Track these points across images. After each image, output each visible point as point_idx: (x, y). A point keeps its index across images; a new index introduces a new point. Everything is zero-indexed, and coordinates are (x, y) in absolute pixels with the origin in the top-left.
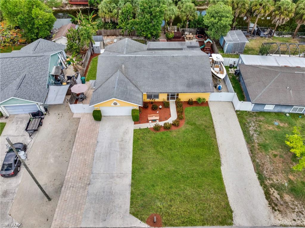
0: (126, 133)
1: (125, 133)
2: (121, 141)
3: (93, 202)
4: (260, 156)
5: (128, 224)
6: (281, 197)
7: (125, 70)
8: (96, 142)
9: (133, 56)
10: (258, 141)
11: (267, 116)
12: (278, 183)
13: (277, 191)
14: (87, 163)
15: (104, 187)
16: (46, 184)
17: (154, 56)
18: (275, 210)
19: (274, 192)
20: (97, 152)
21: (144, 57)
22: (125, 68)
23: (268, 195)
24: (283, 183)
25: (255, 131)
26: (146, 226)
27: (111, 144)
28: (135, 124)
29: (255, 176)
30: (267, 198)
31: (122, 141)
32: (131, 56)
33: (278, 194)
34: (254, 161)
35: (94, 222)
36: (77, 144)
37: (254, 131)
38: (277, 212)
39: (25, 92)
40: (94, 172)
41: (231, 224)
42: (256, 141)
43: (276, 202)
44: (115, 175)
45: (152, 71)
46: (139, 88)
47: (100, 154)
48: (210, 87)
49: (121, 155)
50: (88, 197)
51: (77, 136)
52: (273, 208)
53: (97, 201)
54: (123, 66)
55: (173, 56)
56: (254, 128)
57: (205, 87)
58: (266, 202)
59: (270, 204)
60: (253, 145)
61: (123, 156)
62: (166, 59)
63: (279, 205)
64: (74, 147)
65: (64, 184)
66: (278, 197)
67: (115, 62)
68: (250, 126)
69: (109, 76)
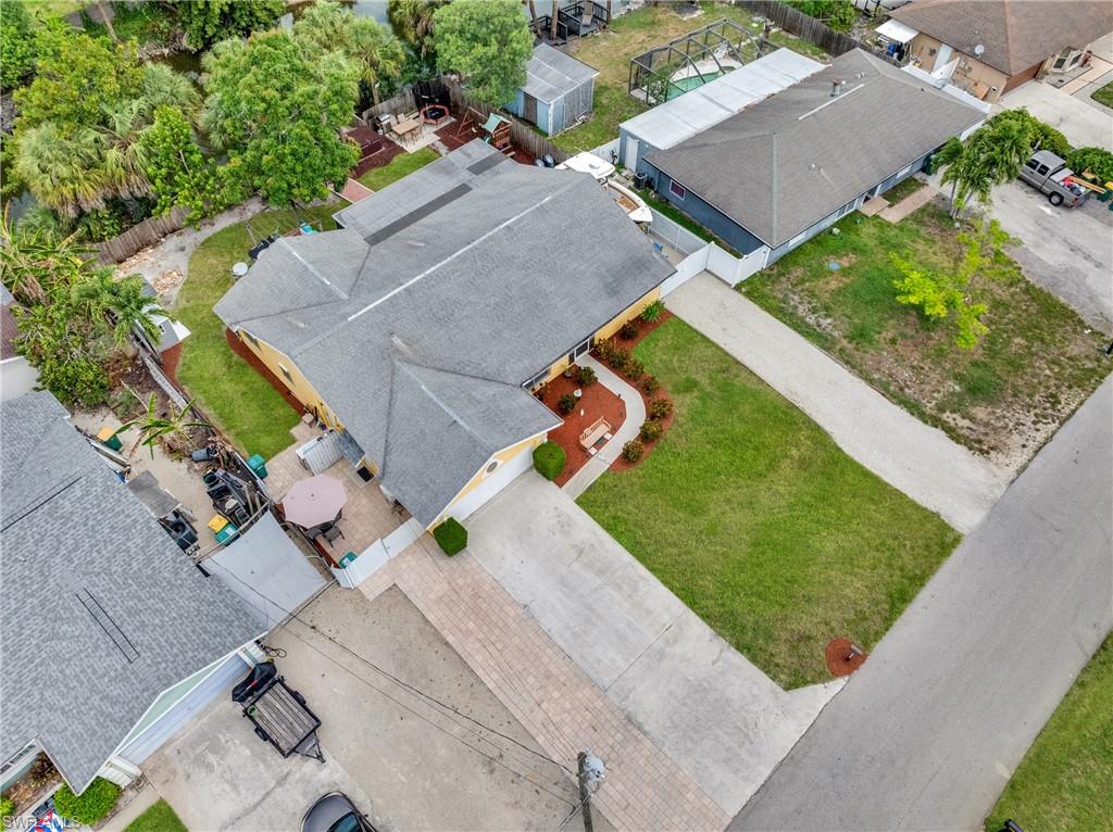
0: (569, 525)
1: (566, 527)
2: (579, 556)
3: (690, 745)
4: (871, 363)
5: (808, 715)
6: (973, 420)
7: (415, 352)
8: (520, 611)
9: (400, 293)
10: (840, 333)
11: (801, 259)
12: (945, 396)
13: (956, 414)
14: (562, 679)
15: (671, 693)
16: (530, 823)
17: (459, 256)
18: (988, 453)
19: (954, 419)
20: (552, 632)
21: (429, 275)
22: (407, 344)
23: (953, 433)
24: (952, 390)
25: (814, 311)
26: (841, 682)
27: (562, 582)
28: (560, 485)
29: (900, 413)
30: (958, 442)
31: (581, 552)
32: (395, 295)
33: (963, 418)
34: (870, 382)
35: (746, 779)
36: (479, 658)
37: (813, 313)
38: (993, 453)
40: (606, 681)
41: (957, 540)
42: (836, 334)
43: (974, 437)
44: (660, 644)
45: (488, 306)
46: (500, 379)
47: (568, 628)
48: (659, 263)
49: (619, 588)
50: (665, 749)
51: (450, 639)
52: (982, 451)
53: (695, 737)
54: (397, 341)
55: (508, 226)
56: (807, 306)
57: (648, 268)
58: (961, 449)
59: (970, 449)
60: (838, 347)
61: (624, 586)
62: (497, 248)
63: (982, 437)
64: (480, 672)
66: (966, 423)
67: (363, 344)
68: (795, 307)
69: (384, 401)
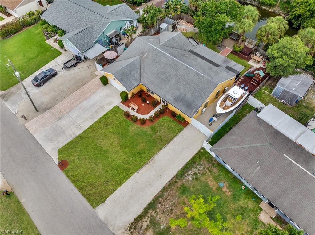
0: (109, 105)
1: (109, 104)
2: (101, 107)
3: (51, 129)
4: (172, 192)
5: (51, 154)
6: (146, 229)
7: (144, 58)
8: (89, 97)
9: (159, 50)
10: (185, 182)
12: (158, 221)
13: (149, 223)
14: (72, 106)
15: (64, 126)
16: (45, 102)
17: (174, 59)
18: (129, 230)
19: (146, 221)
20: (83, 103)
21: (166, 54)
22: (146, 56)
23: (139, 218)
24: (161, 224)
25: (195, 174)
26: (57, 162)
27: (94, 104)
28: (121, 102)
29: (149, 200)
30: (135, 219)
31: (102, 107)
32: (158, 50)
33: (147, 226)
34: (162, 191)
35: (41, 139)
36: (79, 91)
37: (194, 174)
38: (129, 232)
39: (77, 39)
40: (70, 114)
41: (94, 207)
42: (184, 181)
43: (137, 227)
44: (76, 124)
45: (161, 70)
46: (141, 78)
47: (83, 106)
48: (192, 112)
49: (92, 115)
50: (52, 124)
51: (84, 86)
52: (130, 228)
53: (53, 130)
54: (146, 54)
55: (188, 67)
56: (198, 172)
57: (188, 109)
58: (132, 220)
59: (132, 224)
60: (178, 181)
61: (92, 117)
62: (180, 67)
63: (137, 230)
64: (76, 92)
65: (51, 109)
66: (145, 227)
67: (143, 48)
68: (196, 168)
69: (131, 56)
